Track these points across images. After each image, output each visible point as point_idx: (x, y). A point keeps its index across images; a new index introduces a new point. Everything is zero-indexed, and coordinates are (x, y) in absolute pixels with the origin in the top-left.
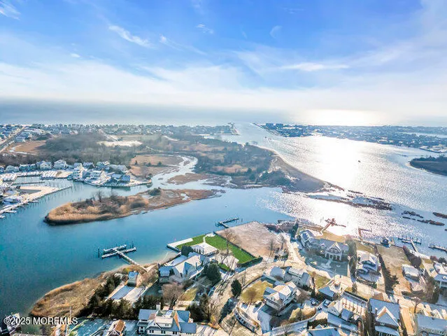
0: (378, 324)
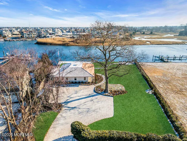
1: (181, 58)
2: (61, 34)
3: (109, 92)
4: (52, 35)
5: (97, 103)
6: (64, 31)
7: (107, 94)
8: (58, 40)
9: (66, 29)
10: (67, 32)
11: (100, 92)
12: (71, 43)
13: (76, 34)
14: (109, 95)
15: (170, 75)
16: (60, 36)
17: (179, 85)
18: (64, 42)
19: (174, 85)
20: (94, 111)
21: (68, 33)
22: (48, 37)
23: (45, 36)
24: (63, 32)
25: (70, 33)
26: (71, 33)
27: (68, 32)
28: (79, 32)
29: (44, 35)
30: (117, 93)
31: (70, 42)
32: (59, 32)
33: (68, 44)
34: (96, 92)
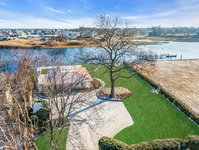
1: (162, 56)
2: (26, 36)
3: (115, 96)
4: (15, 38)
5: (108, 111)
6: (29, 33)
7: (114, 99)
8: (25, 42)
9: (30, 31)
10: (32, 34)
11: (105, 98)
12: (43, 46)
13: (44, 36)
14: (117, 99)
15: (163, 73)
16: (25, 39)
17: (176, 82)
18: (33, 45)
19: (173, 83)
20: (110, 120)
21: (35, 36)
22: (9, 39)
23: (5, 39)
24: (27, 34)
25: (37, 36)
26: (39, 36)
27: (34, 34)
28: (48, 34)
29: (3, 38)
30: (125, 96)
31: (41, 44)
32: (23, 35)
33: (39, 47)
34: (101, 99)
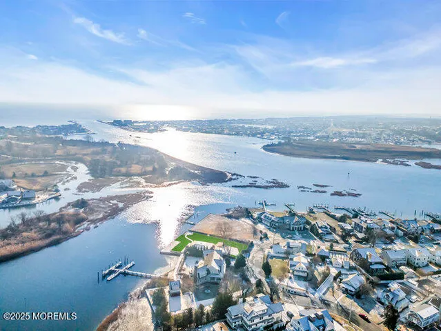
0: (371, 264)
